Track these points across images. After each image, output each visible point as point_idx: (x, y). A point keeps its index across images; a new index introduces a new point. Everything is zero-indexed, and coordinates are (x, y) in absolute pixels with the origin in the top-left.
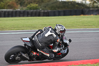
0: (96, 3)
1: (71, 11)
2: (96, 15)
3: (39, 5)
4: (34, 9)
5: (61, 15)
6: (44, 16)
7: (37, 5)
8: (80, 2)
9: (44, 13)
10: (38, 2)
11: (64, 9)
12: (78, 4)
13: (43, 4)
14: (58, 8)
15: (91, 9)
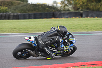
0: (67, 6)
1: (41, 14)
2: (67, 18)
3: (8, 8)
4: (3, 12)
5: (31, 19)
6: (13, 19)
7: (7, 8)
8: (50, 5)
9: (14, 16)
10: (8, 4)
11: (34, 12)
12: (49, 7)
13: (13, 7)
14: (28, 11)
15: (62, 12)
